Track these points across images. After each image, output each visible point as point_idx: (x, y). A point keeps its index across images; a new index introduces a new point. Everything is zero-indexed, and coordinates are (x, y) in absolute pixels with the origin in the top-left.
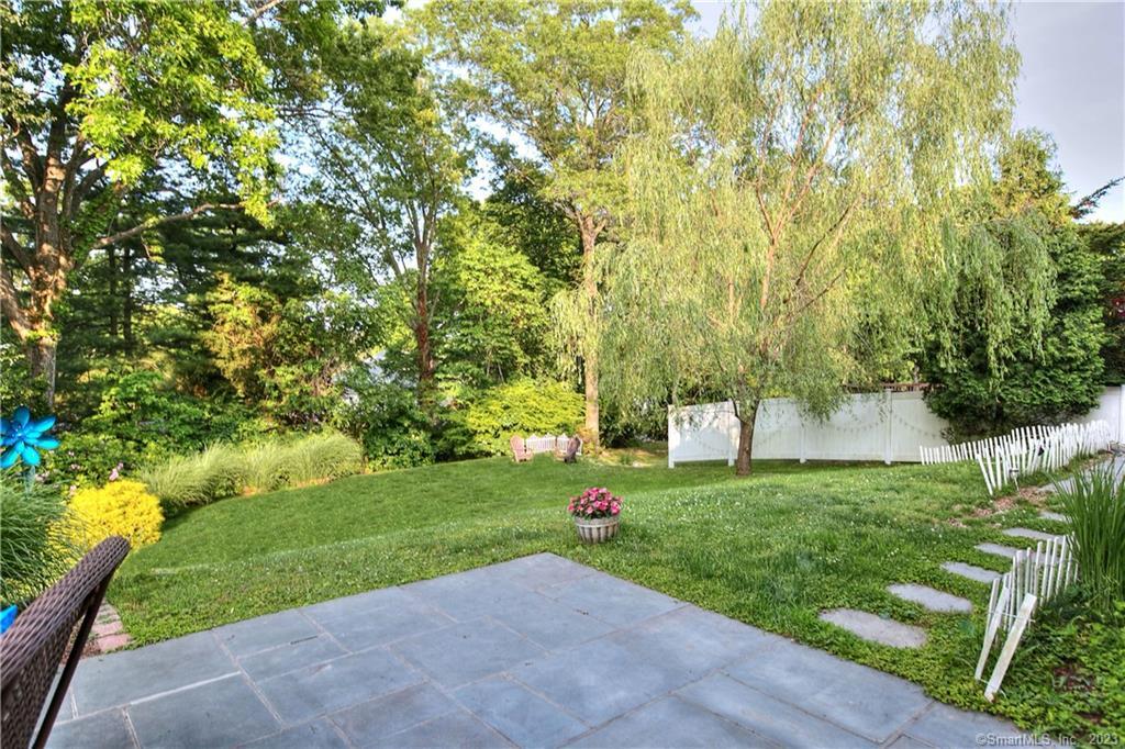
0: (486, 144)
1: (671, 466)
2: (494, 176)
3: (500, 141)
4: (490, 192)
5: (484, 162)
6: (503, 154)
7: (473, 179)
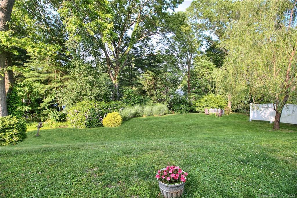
0: (205, 38)
1: (251, 121)
2: (207, 45)
3: (208, 36)
4: (206, 49)
5: (204, 42)
6: (209, 39)
7: (202, 47)
